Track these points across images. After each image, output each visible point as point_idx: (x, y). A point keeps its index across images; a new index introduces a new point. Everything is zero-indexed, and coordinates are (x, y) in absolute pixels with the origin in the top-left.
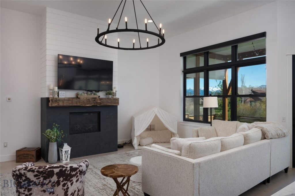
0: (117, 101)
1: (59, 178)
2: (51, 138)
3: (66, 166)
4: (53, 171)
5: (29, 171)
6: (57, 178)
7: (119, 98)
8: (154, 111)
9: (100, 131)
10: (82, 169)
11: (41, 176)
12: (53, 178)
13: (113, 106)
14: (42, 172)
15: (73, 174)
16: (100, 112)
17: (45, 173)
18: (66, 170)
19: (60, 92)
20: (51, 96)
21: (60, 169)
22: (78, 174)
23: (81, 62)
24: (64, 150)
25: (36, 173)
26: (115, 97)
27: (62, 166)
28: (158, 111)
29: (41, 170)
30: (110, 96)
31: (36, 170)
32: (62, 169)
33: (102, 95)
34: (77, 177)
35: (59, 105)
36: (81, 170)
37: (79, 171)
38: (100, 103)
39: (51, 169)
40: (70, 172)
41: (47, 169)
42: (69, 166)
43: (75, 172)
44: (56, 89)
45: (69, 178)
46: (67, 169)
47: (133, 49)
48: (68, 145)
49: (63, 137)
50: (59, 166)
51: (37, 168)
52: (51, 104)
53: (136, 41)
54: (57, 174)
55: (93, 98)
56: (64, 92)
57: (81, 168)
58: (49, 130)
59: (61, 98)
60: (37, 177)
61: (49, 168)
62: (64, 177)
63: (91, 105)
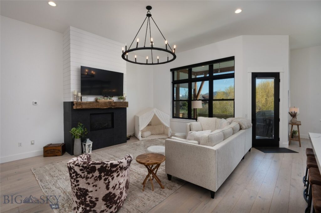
0: (127, 104)
1: (100, 173)
2: (77, 135)
3: (107, 163)
4: (95, 167)
5: (76, 165)
6: (99, 173)
7: (128, 102)
8: (153, 111)
9: (113, 127)
10: (123, 166)
11: (85, 170)
12: (95, 173)
13: (124, 108)
14: (86, 167)
15: (114, 170)
16: (113, 113)
17: (88, 168)
18: (106, 166)
19: (83, 97)
20: (75, 100)
21: (101, 165)
22: (119, 170)
23: (94, 73)
24: (87, 144)
25: (81, 168)
26: (125, 101)
27: (104, 162)
28: (157, 111)
29: (85, 165)
30: (122, 101)
31: (81, 165)
32: (103, 166)
33: (115, 99)
34: (117, 173)
35: (83, 108)
36: (121, 167)
37: (120, 167)
38: (115, 106)
39: (94, 165)
40: (111, 169)
41: (90, 165)
42: (109, 163)
43: (115, 168)
44: (80, 94)
45: (110, 173)
46: (108, 165)
47: (147, 64)
48: (90, 139)
49: (86, 133)
50: (100, 162)
51: (82, 163)
52: (76, 107)
53: (149, 58)
54: (99, 169)
55: (109, 102)
56: (86, 97)
57: (121, 165)
58: (74, 128)
59: (84, 102)
60: (82, 171)
61: (92, 164)
62: (105, 173)
63: (107, 108)
